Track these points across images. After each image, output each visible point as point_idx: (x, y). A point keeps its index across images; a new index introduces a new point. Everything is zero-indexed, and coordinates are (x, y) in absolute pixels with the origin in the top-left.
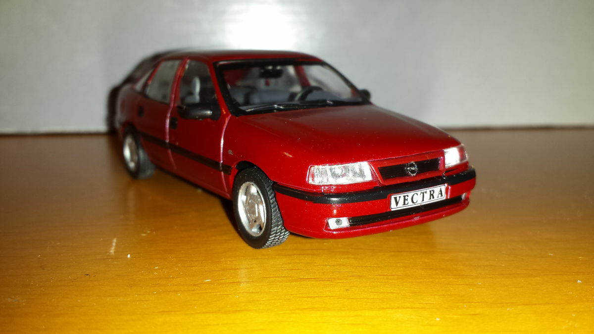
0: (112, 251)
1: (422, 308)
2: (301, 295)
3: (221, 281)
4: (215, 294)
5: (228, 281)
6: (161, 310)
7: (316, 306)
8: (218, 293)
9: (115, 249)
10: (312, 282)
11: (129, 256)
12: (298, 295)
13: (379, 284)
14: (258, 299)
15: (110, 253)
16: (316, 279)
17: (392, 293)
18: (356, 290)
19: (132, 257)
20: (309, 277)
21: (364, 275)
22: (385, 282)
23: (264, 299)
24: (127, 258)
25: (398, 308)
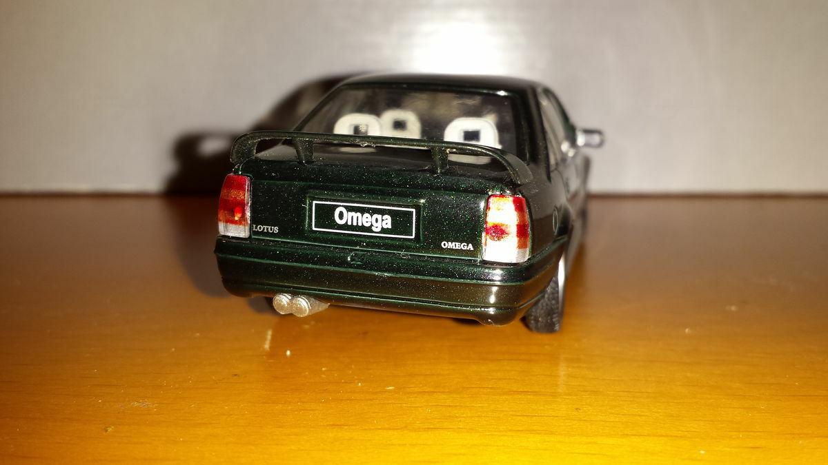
0: (267, 346)
1: (681, 437)
2: (514, 413)
3: (408, 390)
4: (399, 405)
5: (416, 389)
6: (331, 423)
7: (535, 428)
8: (404, 405)
9: (270, 343)
10: (529, 397)
11: (288, 353)
12: (511, 413)
13: (621, 403)
14: (457, 415)
15: (264, 348)
16: (535, 393)
17: (639, 415)
18: (589, 410)
19: (292, 355)
20: (526, 390)
21: (601, 390)
22: (631, 401)
23: (464, 415)
24: (286, 355)
25: (649, 435)
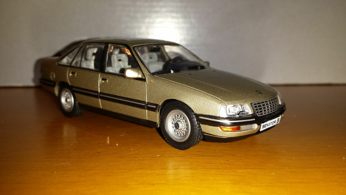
0: (108, 142)
1: (266, 169)
2: (205, 163)
3: (165, 156)
4: (163, 161)
5: (168, 156)
6: (138, 168)
7: (213, 167)
9: (109, 141)
10: (210, 157)
13: (243, 158)
14: (184, 164)
15: (107, 143)
17: (250, 162)
18: (232, 161)
19: (119, 145)
20: (208, 155)
21: (235, 154)
22: (246, 158)
24: (116, 145)
